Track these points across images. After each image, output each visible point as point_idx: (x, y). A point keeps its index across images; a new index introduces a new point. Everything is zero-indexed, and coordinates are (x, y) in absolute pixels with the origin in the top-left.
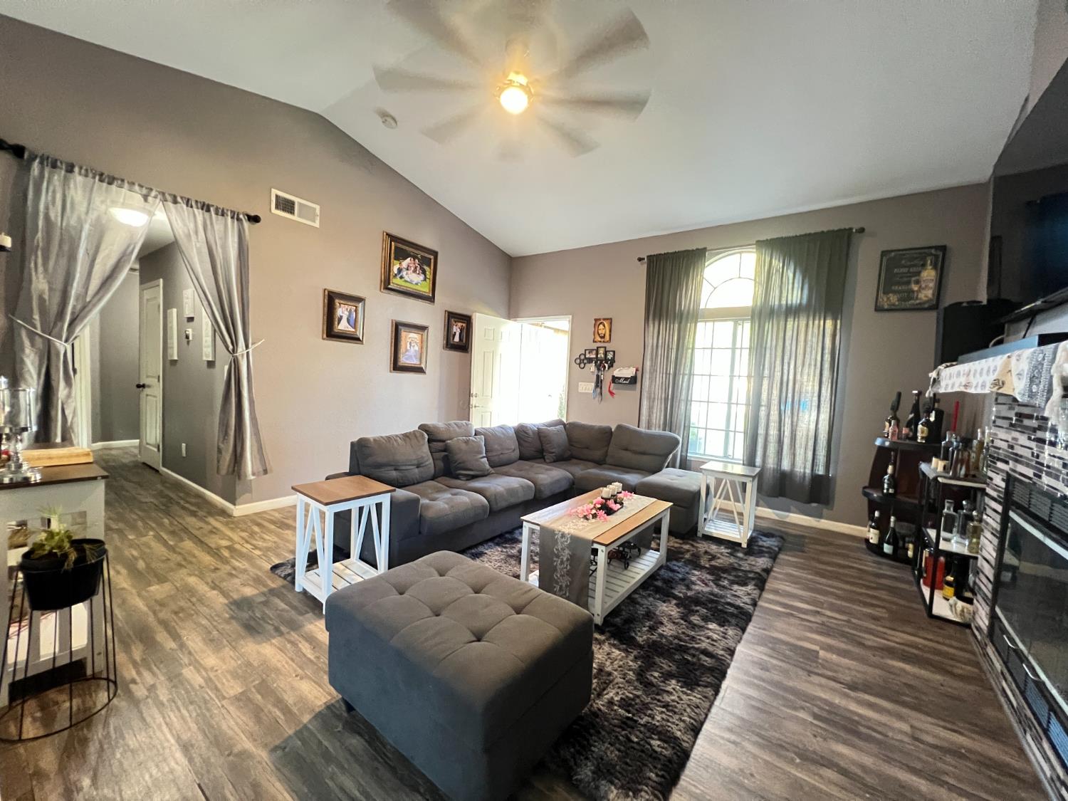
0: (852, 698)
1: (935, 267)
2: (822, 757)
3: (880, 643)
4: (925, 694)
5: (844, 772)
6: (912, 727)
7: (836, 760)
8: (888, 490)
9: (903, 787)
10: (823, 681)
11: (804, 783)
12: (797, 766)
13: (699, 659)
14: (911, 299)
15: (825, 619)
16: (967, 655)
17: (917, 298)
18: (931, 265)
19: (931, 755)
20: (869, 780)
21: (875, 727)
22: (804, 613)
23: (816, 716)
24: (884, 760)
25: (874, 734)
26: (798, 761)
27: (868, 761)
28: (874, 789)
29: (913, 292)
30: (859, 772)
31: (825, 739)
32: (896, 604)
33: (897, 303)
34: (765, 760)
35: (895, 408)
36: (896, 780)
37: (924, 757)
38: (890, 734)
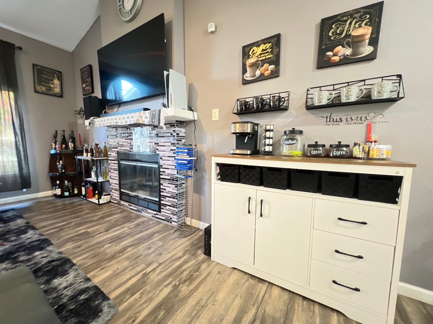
0: (111, 233)
1: (59, 80)
2: (123, 248)
3: (98, 217)
4: (120, 220)
5: (130, 246)
6: (127, 227)
7: (127, 245)
8: (61, 171)
9: (140, 238)
10: (99, 235)
11: (128, 256)
12: (122, 255)
13: (52, 265)
14: (51, 91)
15: (75, 223)
16: (116, 208)
17: (54, 91)
18: (57, 78)
19: (136, 229)
20: (136, 242)
21: (122, 233)
22: (66, 226)
23: (110, 243)
24: (132, 237)
25: (124, 235)
26: (121, 254)
27: (131, 240)
28: (138, 243)
29: (51, 87)
30: (132, 243)
31: (119, 245)
32: (88, 207)
33: (45, 91)
34: (115, 263)
35: (55, 137)
36: (138, 238)
37: (136, 230)
38: (126, 232)
